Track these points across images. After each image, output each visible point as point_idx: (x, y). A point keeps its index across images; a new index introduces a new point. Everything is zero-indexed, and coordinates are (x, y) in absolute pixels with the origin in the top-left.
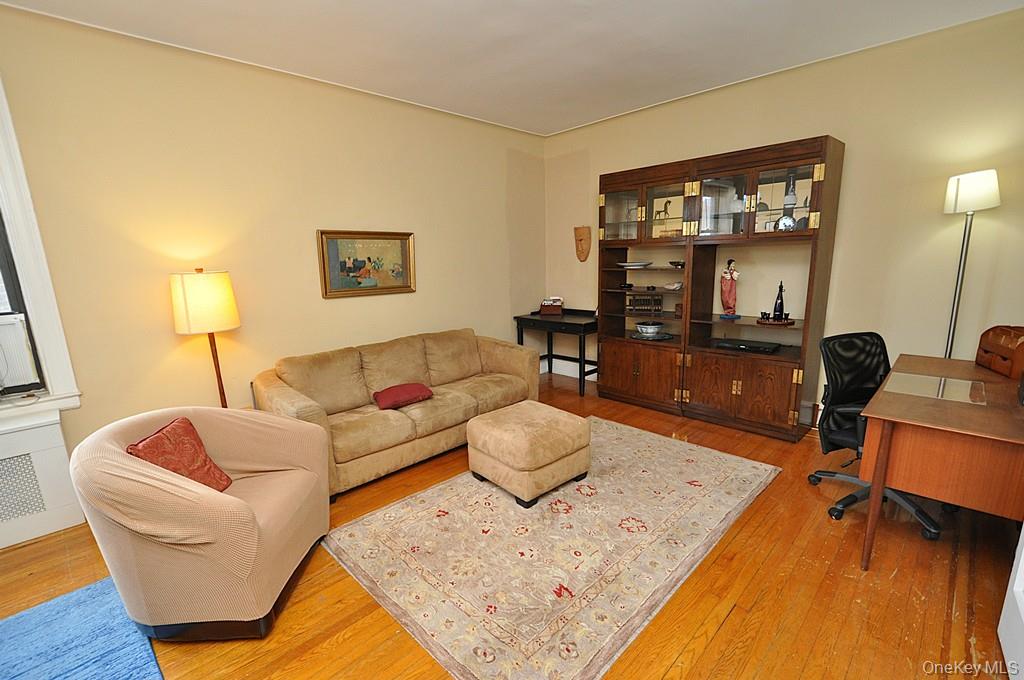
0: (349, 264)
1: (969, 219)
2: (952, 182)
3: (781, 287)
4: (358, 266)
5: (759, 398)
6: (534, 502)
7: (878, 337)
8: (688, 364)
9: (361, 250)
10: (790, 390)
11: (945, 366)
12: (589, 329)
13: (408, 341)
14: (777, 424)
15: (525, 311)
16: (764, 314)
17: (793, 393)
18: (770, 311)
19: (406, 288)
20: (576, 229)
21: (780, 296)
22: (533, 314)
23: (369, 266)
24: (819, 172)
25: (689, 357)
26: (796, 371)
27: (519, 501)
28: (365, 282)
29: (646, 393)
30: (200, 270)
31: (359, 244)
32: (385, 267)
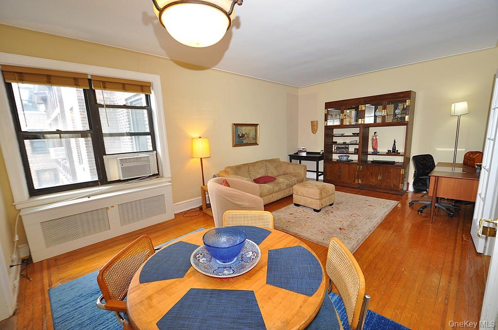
0: (240, 135)
1: (459, 117)
2: (453, 105)
3: (395, 141)
4: (243, 136)
5: (388, 180)
6: (320, 210)
7: (431, 156)
8: (361, 169)
9: (243, 130)
10: (400, 177)
11: (454, 165)
12: (320, 159)
13: (261, 161)
14: (395, 189)
15: (292, 153)
16: (388, 151)
17: (401, 177)
18: (391, 149)
19: (256, 144)
20: (311, 122)
21: (394, 144)
22: (295, 154)
23: (246, 136)
24: (408, 102)
25: (361, 167)
26: (402, 170)
27: (315, 210)
28: (245, 142)
29: (344, 181)
30: (200, 137)
31: (244, 128)
32: (250, 137)
